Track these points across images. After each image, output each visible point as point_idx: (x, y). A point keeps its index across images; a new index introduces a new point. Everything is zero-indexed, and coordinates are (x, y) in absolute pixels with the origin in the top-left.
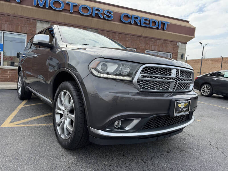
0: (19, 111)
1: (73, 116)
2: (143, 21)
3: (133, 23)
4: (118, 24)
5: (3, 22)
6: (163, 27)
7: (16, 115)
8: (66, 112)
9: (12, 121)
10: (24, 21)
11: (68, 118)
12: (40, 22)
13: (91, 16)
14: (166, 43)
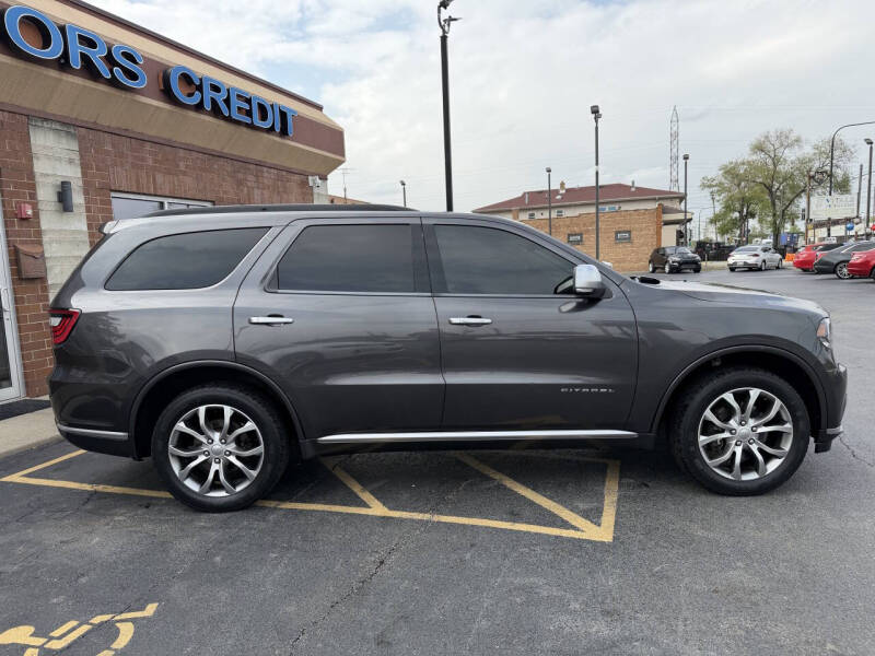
2: (236, 104)
3: (208, 106)
4: (157, 108)
8: (748, 428)
13: (63, 64)
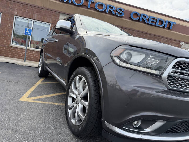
0: (37, 87)
1: (87, 104)
2: (151, 20)
3: (141, 20)
5: (34, 13)
6: (168, 27)
7: (34, 90)
8: (79, 97)
9: (30, 96)
10: (50, 13)
11: (80, 103)
12: (62, 14)
13: (105, 12)
14: (169, 42)
